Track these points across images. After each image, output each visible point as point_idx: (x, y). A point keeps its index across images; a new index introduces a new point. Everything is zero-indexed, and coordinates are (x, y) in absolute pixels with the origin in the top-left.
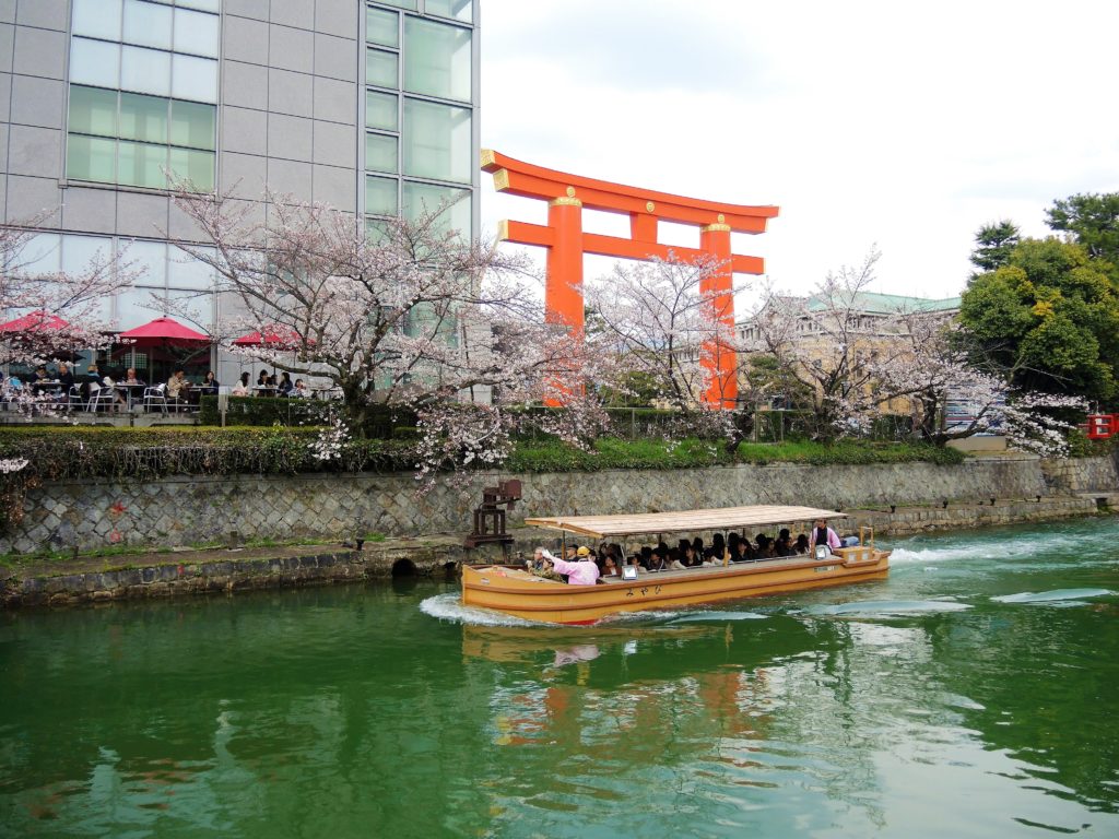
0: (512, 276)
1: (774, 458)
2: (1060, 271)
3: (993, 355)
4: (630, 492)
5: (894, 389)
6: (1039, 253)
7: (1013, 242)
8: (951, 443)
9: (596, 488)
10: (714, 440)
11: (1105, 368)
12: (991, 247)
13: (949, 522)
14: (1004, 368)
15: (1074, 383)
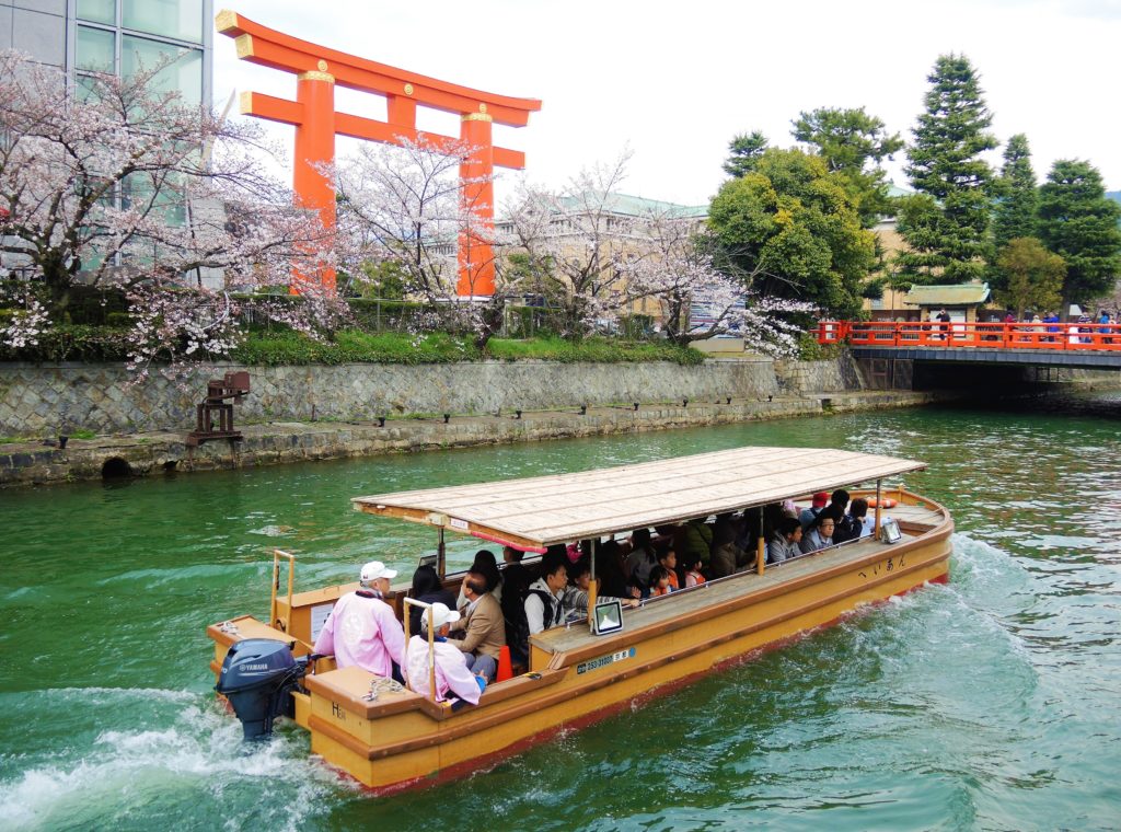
0: (240, 147)
1: (523, 355)
2: (802, 182)
3: (735, 260)
4: (373, 387)
5: (642, 289)
6: (783, 163)
7: (763, 153)
8: (693, 344)
9: (336, 383)
10: (462, 335)
11: (836, 276)
12: (742, 156)
13: (689, 420)
14: (745, 273)
15: (808, 289)
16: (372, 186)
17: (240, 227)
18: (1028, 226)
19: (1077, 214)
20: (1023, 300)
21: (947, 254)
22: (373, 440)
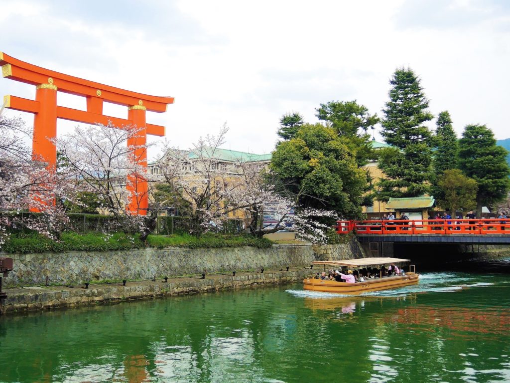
0: (11, 131)
1: (168, 245)
2: (323, 142)
3: (287, 187)
4: (81, 265)
5: (235, 205)
6: (312, 132)
7: (300, 125)
8: (265, 236)
9: (60, 263)
10: (133, 233)
11: (346, 195)
12: (288, 127)
13: (265, 281)
14: (293, 195)
15: (330, 203)
16: (82, 150)
17: (9, 175)
18: (454, 163)
19: (482, 155)
20: (454, 205)
21: (409, 180)
22: (81, 297)
